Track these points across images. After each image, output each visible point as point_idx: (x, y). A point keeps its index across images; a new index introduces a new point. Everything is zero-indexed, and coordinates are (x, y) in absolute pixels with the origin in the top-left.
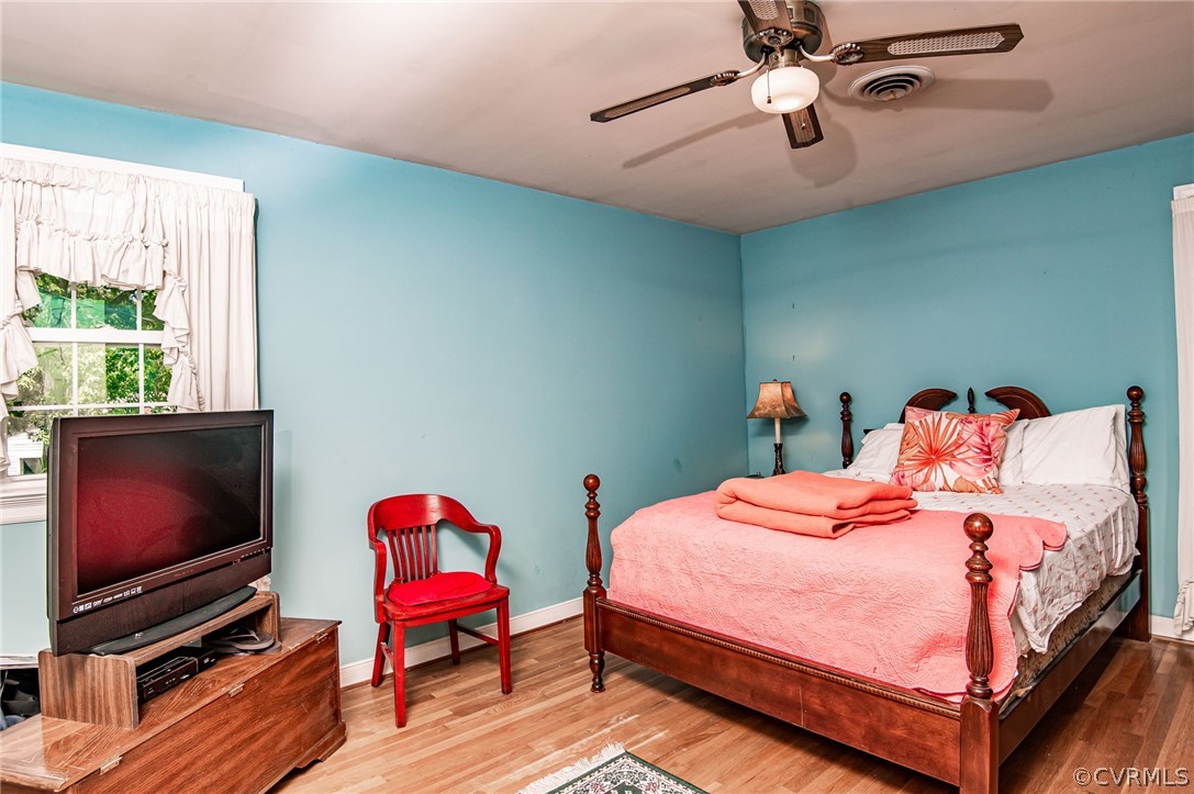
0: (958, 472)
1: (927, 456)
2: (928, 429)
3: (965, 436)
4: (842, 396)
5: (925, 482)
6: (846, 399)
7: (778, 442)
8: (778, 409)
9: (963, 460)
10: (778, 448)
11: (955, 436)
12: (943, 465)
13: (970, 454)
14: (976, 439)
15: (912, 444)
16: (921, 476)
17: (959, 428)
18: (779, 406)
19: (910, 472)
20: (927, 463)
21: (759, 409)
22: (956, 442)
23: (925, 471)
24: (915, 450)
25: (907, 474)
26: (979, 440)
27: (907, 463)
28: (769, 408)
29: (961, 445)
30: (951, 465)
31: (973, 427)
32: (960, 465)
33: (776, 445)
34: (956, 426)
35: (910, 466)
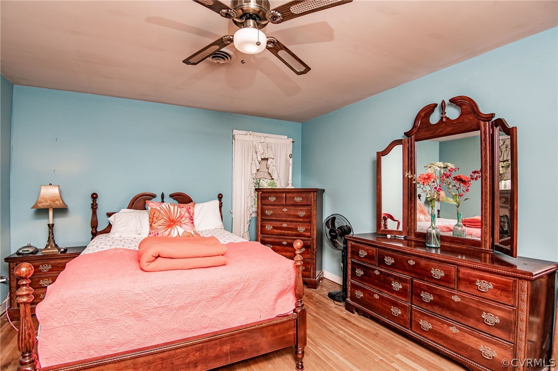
0: (184, 229)
1: (169, 223)
2: (166, 211)
3: (183, 213)
4: (93, 194)
5: (169, 235)
6: (94, 197)
7: (51, 223)
8: (57, 202)
9: (185, 224)
10: (51, 227)
11: (179, 214)
12: (177, 227)
13: (187, 221)
14: (187, 214)
15: (160, 218)
16: (167, 232)
17: (179, 210)
18: (57, 200)
19: (162, 232)
20: (169, 226)
21: (41, 202)
22: (180, 216)
23: (169, 230)
24: (162, 221)
25: (159, 232)
26: (188, 215)
27: (159, 227)
28: (49, 202)
29: (182, 217)
30: (181, 226)
31: (184, 209)
32: (183, 225)
33: (49, 225)
34: (177, 209)
35: (161, 228)
